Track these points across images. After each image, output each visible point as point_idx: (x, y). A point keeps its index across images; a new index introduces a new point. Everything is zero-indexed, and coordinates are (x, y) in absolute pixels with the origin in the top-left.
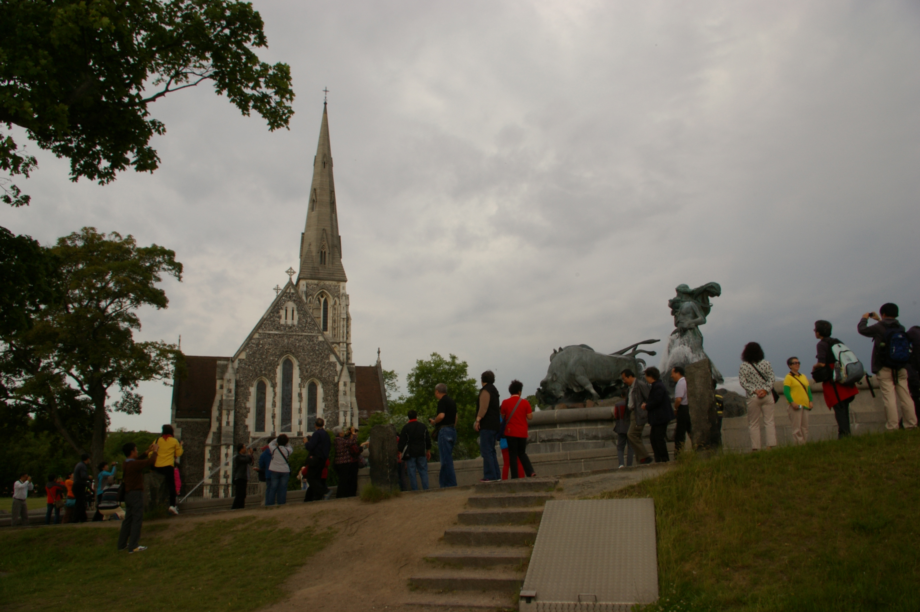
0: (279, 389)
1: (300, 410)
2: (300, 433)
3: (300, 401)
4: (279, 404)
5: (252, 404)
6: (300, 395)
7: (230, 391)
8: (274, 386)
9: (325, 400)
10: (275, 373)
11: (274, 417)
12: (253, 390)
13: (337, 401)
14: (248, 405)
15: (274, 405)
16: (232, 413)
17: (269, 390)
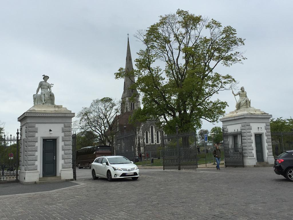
0: (150, 133)
2: (156, 143)
3: (155, 136)
6: (155, 134)
7: (141, 134)
10: (149, 129)
11: (150, 140)
12: (145, 133)
14: (144, 137)
15: (150, 137)
17: (148, 133)
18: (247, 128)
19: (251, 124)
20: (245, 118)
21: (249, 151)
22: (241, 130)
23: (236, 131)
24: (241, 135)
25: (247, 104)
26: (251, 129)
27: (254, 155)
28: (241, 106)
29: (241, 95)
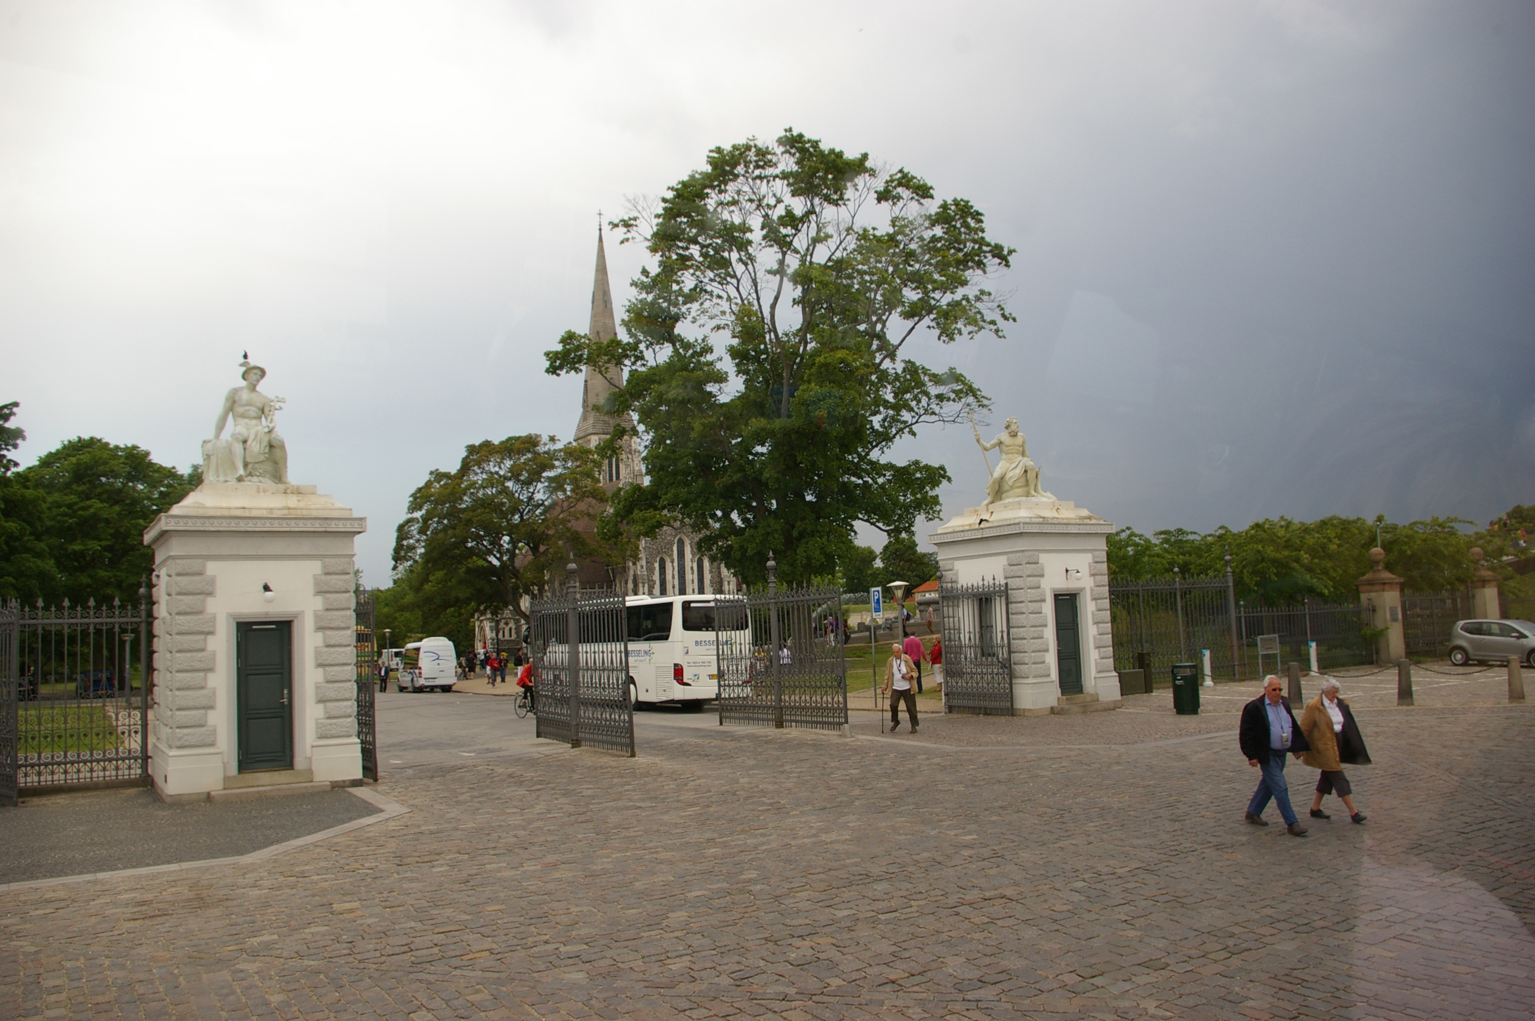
0: (676, 564)
1: (693, 581)
3: (693, 574)
4: (676, 577)
5: (656, 577)
6: (692, 568)
7: (642, 567)
8: (672, 562)
9: (711, 572)
10: (672, 551)
11: (674, 587)
12: (657, 565)
13: (720, 572)
14: (654, 578)
15: (673, 578)
16: (646, 585)
17: (668, 565)
18: (1028, 573)
19: (1043, 558)
20: (1021, 534)
21: (1033, 654)
22: (1006, 578)
23: (989, 580)
24: (1007, 598)
25: (1027, 481)
26: (1043, 576)
27: (1049, 669)
28: (1006, 487)
29: (1007, 446)
